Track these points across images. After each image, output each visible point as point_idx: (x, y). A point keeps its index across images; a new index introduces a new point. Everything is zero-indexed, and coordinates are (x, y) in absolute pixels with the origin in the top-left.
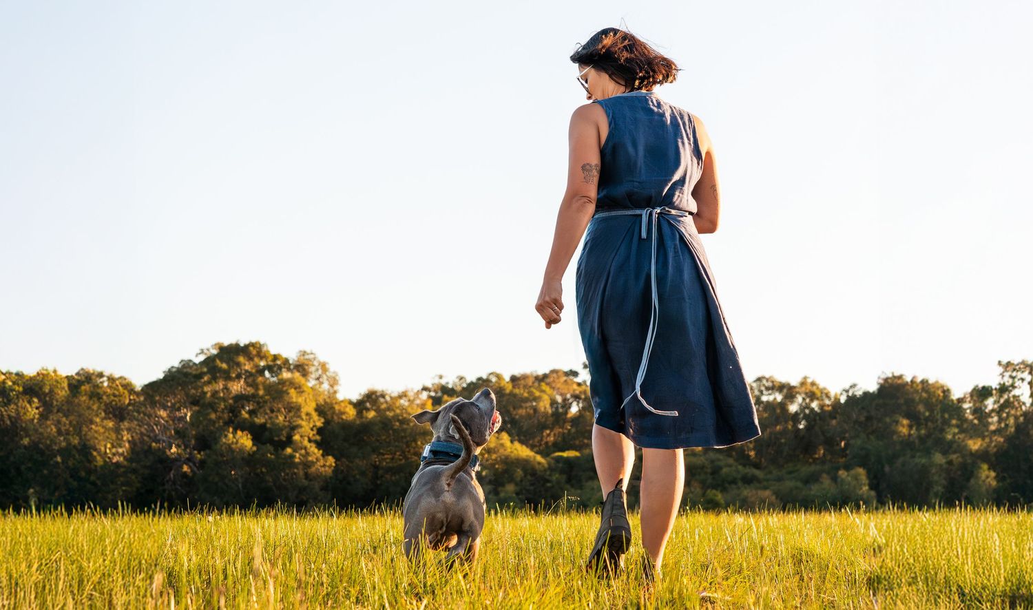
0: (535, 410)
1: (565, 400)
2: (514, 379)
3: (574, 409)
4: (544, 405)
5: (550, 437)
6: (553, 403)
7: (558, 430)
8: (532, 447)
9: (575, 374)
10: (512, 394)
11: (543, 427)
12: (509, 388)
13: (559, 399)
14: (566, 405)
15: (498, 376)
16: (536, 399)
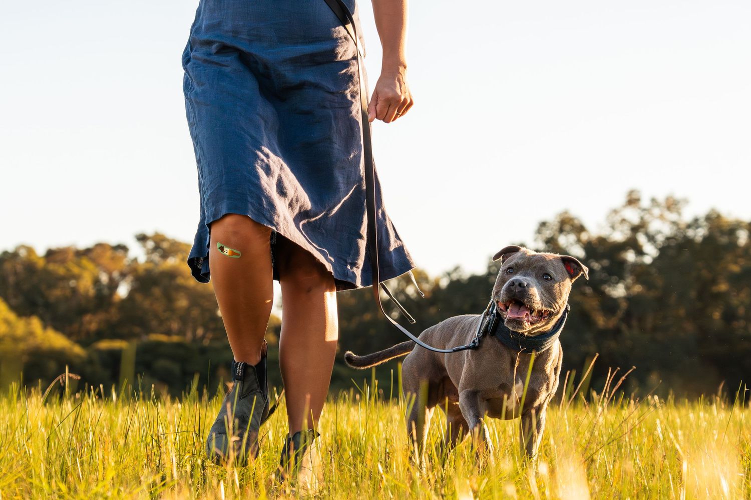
0: (74, 291)
1: (111, 279)
2: (51, 254)
3: (123, 291)
4: (86, 285)
5: (92, 322)
6: (97, 282)
7: (101, 316)
8: (69, 335)
9: (123, 248)
10: (45, 271)
11: (82, 311)
12: (41, 264)
13: (104, 278)
14: (113, 285)
15: (30, 250)
16: (77, 277)
